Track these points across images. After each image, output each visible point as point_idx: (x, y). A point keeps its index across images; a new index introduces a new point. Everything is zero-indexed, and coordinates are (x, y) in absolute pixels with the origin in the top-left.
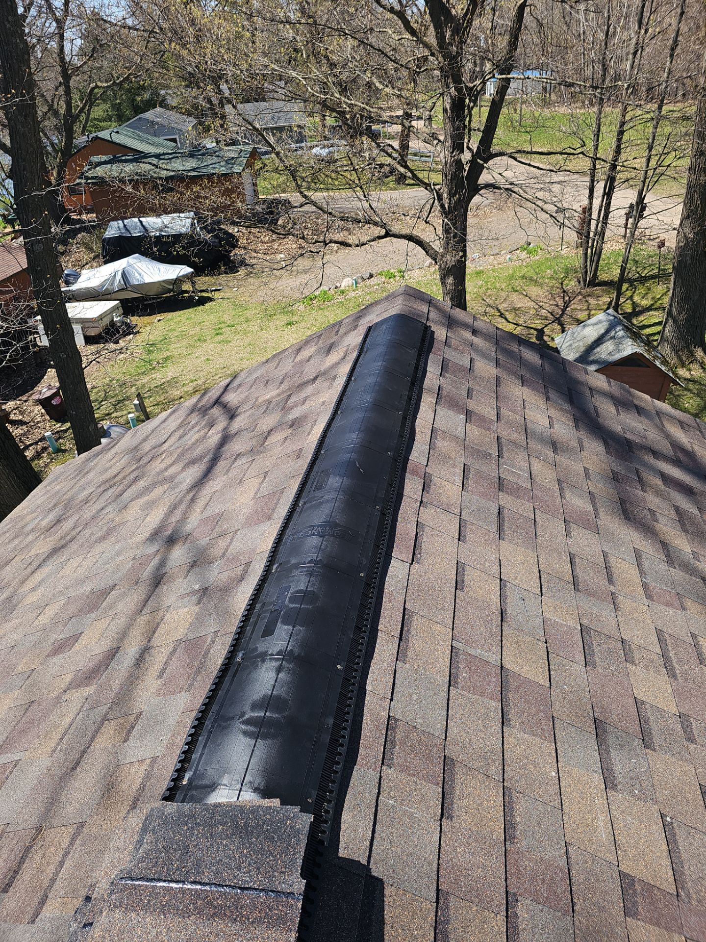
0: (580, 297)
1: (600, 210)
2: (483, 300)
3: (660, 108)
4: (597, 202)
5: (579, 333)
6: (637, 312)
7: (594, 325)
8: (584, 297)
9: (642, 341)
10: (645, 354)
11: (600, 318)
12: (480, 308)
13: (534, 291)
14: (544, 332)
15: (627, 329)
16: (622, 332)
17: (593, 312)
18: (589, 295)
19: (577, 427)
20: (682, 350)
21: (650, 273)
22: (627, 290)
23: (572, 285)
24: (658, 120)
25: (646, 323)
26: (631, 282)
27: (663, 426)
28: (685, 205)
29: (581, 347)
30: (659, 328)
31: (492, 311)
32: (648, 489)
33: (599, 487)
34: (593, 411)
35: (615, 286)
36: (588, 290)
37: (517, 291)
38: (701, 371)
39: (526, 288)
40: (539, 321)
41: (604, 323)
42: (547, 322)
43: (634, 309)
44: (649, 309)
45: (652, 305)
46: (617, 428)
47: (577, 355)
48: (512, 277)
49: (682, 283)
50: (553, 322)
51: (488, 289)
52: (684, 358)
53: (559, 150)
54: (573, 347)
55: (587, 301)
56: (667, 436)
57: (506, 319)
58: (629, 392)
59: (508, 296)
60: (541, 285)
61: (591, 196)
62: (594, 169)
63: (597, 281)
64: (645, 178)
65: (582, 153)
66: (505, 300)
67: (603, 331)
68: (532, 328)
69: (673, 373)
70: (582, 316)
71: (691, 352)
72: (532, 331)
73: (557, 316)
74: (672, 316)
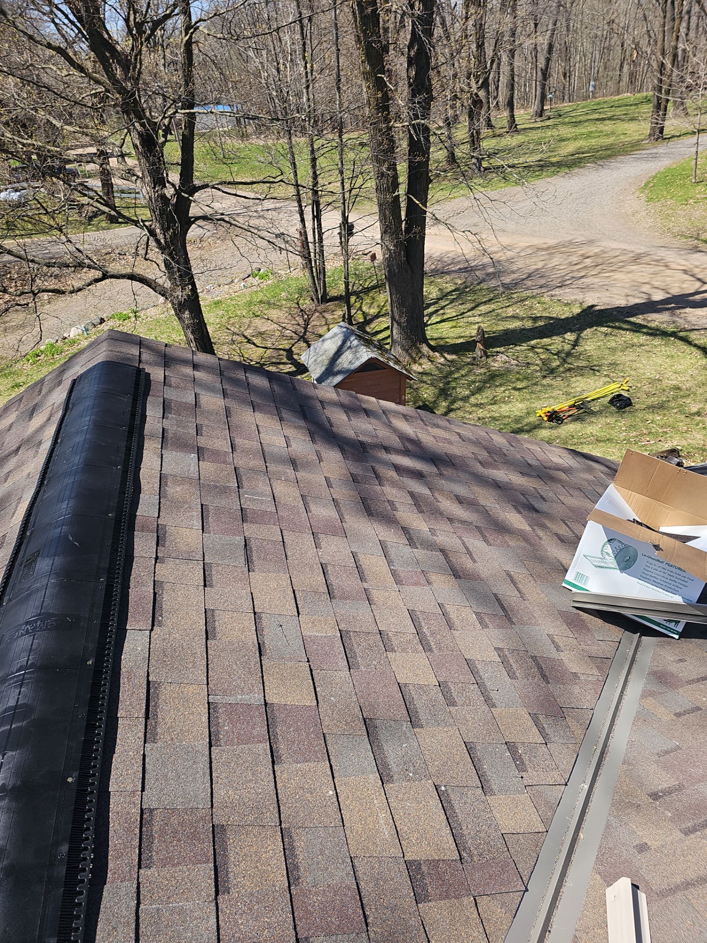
0: (317, 314)
1: (314, 232)
2: (228, 329)
3: (340, 136)
4: (309, 224)
5: (320, 348)
6: (368, 321)
7: (330, 338)
8: (321, 313)
9: (375, 346)
10: (380, 358)
11: (335, 331)
12: (227, 338)
13: (274, 314)
14: (292, 352)
15: (359, 337)
16: (356, 341)
17: (331, 326)
18: (324, 311)
19: (313, 440)
20: (411, 347)
21: (371, 284)
22: (356, 302)
23: (307, 303)
24: (342, 147)
25: (377, 329)
26: (356, 293)
27: (390, 422)
28: (381, 221)
29: (325, 360)
30: (388, 333)
31: (240, 339)
32: (385, 482)
33: (341, 492)
34: (326, 423)
35: (344, 299)
36: (323, 306)
37: (258, 316)
38: (430, 363)
39: (266, 312)
40: (286, 342)
41: (339, 336)
42: (293, 342)
43: (365, 318)
44: (377, 316)
45: (379, 312)
46: (350, 433)
47: (323, 369)
48: (250, 303)
49: (396, 290)
50: (299, 340)
51: (230, 317)
52: (414, 356)
53: (261, 178)
54: (318, 361)
55: (324, 317)
56: (395, 430)
57: (254, 344)
58: (357, 398)
59: (251, 322)
60: (280, 307)
61: (303, 220)
62: (298, 195)
63: (328, 297)
64: (344, 200)
65: (282, 181)
66: (249, 326)
67: (340, 343)
68: (280, 349)
69: (406, 370)
70: (321, 331)
71: (418, 348)
72: (282, 352)
73: (301, 334)
74: (395, 320)
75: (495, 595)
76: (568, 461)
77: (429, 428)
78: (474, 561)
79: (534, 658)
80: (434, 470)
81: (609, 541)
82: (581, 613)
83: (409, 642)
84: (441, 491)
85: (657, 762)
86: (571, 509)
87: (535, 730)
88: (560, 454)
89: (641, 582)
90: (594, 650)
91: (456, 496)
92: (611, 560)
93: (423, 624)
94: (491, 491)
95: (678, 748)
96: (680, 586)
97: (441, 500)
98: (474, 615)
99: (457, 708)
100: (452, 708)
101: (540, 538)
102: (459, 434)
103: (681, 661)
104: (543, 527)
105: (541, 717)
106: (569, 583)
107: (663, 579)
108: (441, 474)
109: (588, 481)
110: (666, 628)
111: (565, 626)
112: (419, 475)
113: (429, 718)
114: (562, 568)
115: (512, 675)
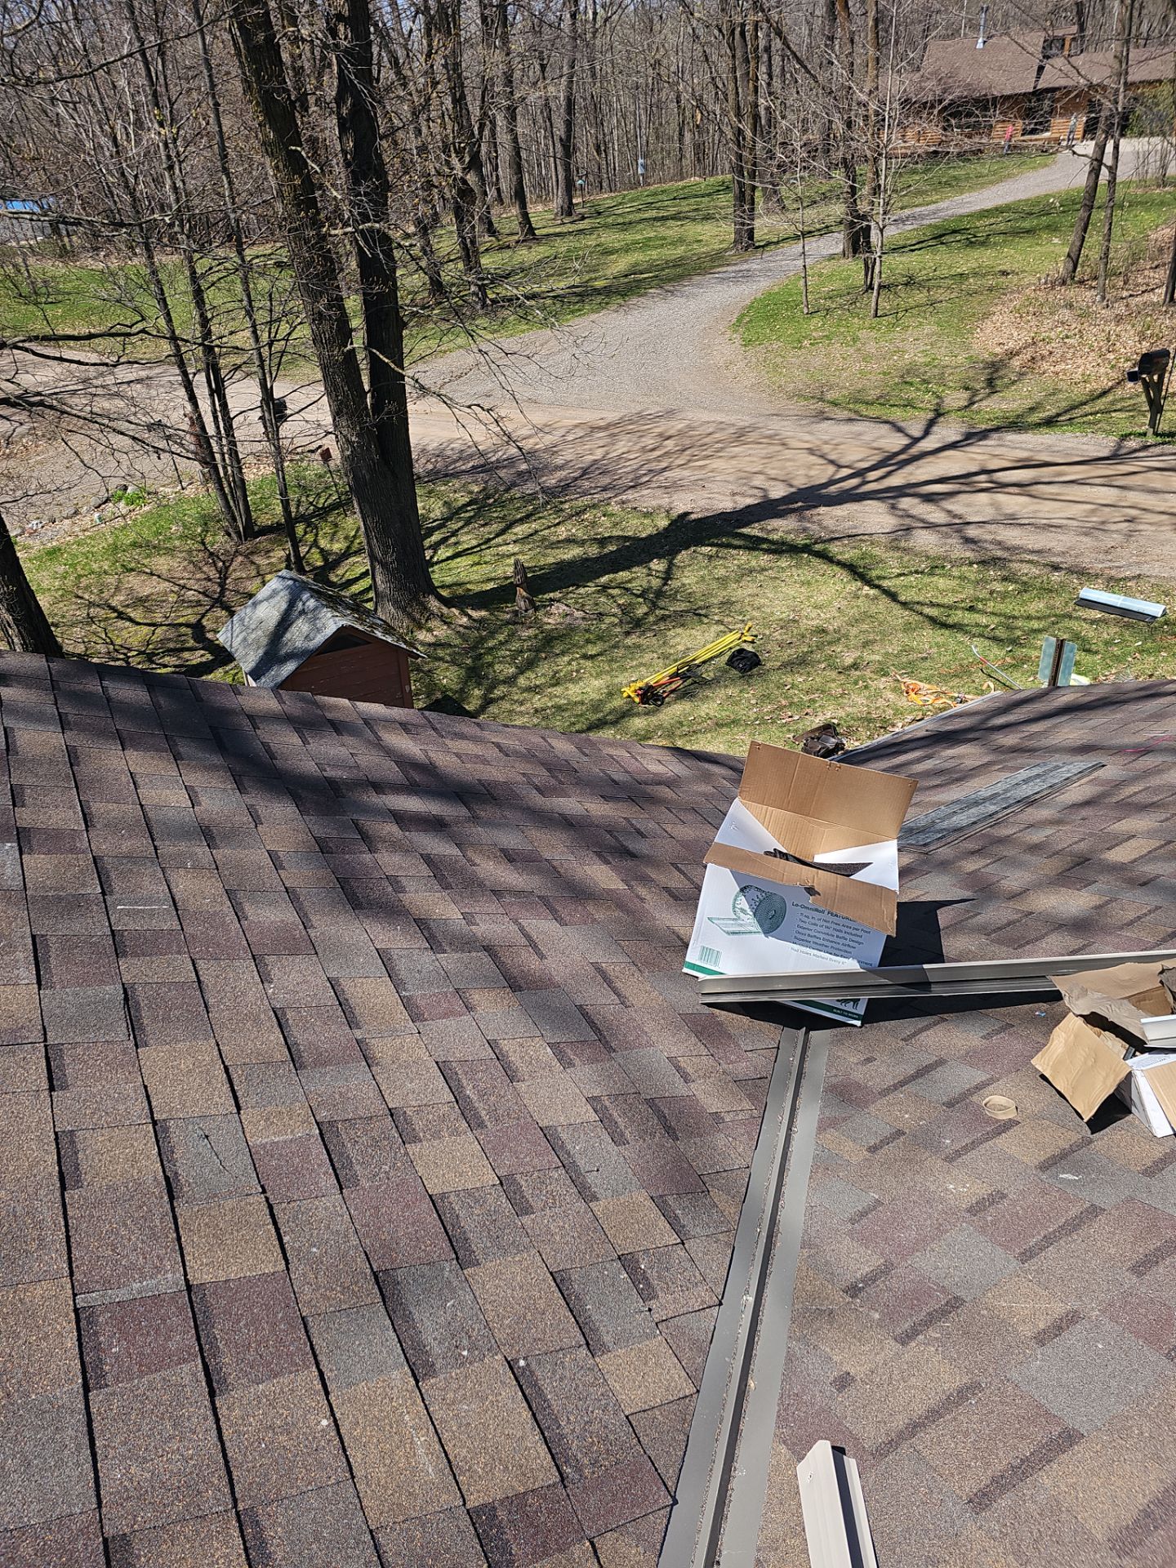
0: (240, 558)
1: (216, 418)
2: (78, 597)
3: (240, 252)
4: (205, 406)
5: (250, 619)
6: (332, 562)
7: (267, 599)
8: (246, 556)
9: (348, 607)
10: (358, 626)
11: (274, 587)
12: (78, 613)
13: (162, 563)
14: (204, 627)
15: (318, 593)
16: (313, 600)
17: (268, 577)
18: (252, 553)
19: (241, 788)
20: (410, 604)
21: (329, 501)
22: (306, 533)
23: (219, 541)
24: (246, 270)
25: (350, 576)
26: (303, 518)
27: (379, 739)
28: (329, 394)
29: (261, 637)
30: (367, 582)
31: (102, 613)
32: (380, 845)
33: (301, 874)
34: (262, 753)
35: (285, 529)
36: (248, 544)
37: (132, 570)
38: (445, 627)
39: (146, 562)
40: (190, 611)
41: (282, 594)
42: (202, 610)
43: (325, 559)
44: (346, 555)
45: (349, 548)
46: (309, 767)
47: (261, 652)
48: (115, 548)
49: (371, 508)
50: (212, 607)
51: (80, 576)
52: (418, 616)
53: (104, 328)
54: (250, 640)
55: (253, 563)
56: (389, 752)
57: (131, 620)
59: (120, 581)
60: (170, 551)
61: (193, 399)
62: (178, 355)
63: (256, 528)
64: (262, 360)
65: (143, 331)
66: (117, 589)
67: (284, 606)
68: (181, 625)
69: (405, 642)
70: (251, 586)
71: (422, 604)
72: (183, 630)
73: (216, 596)
74: (376, 559)
75: (580, 1008)
76: (673, 767)
77: (447, 742)
78: (542, 957)
79: (651, 1102)
80: (463, 811)
81: (742, 890)
82: (717, 1011)
83: (443, 1118)
84: (477, 846)
85: (850, 1233)
86: (685, 844)
87: (662, 1223)
88: (660, 758)
89: (796, 947)
90: (742, 1068)
91: (502, 850)
92: (749, 920)
93: (465, 1083)
94: (558, 833)
95: (878, 1202)
96: (851, 944)
97: (478, 861)
98: (549, 1049)
99: (533, 1216)
100: (526, 1220)
101: (642, 900)
102: (498, 745)
103: (869, 1060)
104: (645, 880)
105: (670, 1200)
106: (693, 966)
107: (827, 937)
108: (475, 819)
109: (704, 795)
110: (843, 1013)
111: (694, 1039)
112: (437, 825)
113: (489, 1245)
114: (680, 943)
115: (618, 1139)
